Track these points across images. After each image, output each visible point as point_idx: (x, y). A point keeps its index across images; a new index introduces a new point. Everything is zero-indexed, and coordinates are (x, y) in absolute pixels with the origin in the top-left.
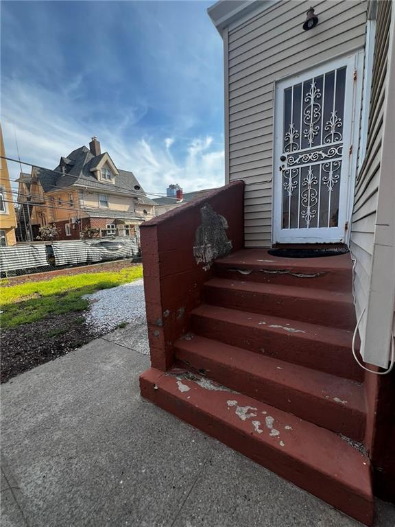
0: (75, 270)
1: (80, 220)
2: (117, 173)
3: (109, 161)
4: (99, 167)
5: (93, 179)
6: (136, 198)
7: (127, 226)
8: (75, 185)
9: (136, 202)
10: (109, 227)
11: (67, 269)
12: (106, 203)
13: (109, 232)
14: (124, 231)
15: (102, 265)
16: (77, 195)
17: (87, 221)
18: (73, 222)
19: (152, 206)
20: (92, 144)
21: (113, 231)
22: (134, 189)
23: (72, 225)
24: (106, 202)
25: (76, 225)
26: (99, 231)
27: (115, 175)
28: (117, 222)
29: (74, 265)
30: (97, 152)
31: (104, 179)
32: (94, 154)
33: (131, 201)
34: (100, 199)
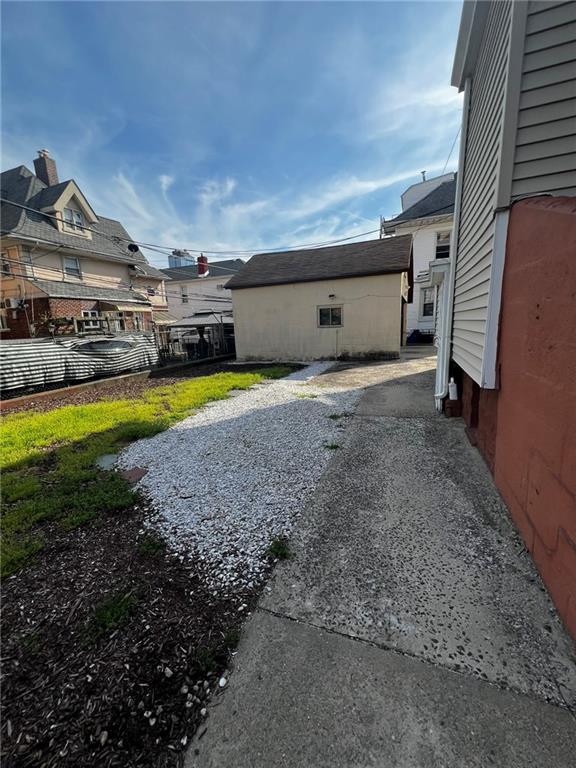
0: (43, 397)
1: (28, 301)
2: (95, 220)
3: (78, 195)
4: (61, 205)
5: (49, 227)
6: (132, 267)
7: (121, 315)
8: (13, 235)
9: (132, 272)
10: (86, 314)
11: (24, 397)
12: (77, 273)
13: (87, 323)
14: (117, 323)
15: (95, 386)
16: (18, 255)
17: (44, 303)
18: (13, 306)
19: (161, 281)
20: (41, 163)
21: (95, 323)
22: (127, 250)
23: (10, 312)
24: (78, 271)
25: (19, 311)
26: (71, 323)
27: (92, 223)
28: (101, 306)
29: (39, 389)
30: (51, 178)
31: (70, 230)
32: (46, 181)
33: (123, 271)
34: (65, 266)
